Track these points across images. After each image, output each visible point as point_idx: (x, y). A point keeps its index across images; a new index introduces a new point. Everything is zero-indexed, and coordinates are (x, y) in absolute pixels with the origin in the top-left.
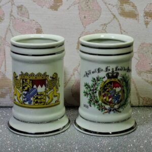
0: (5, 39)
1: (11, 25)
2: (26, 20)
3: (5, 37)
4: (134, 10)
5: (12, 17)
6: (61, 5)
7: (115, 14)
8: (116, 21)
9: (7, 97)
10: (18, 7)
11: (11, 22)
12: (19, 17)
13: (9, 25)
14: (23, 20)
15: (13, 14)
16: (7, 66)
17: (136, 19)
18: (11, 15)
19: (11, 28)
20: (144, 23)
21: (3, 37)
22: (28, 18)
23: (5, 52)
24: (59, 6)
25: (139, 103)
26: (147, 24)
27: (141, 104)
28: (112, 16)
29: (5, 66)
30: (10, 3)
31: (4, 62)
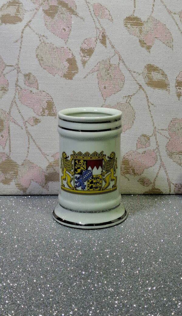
0: (9, 113)
1: (17, 97)
2: (34, 90)
3: (10, 112)
4: (164, 78)
5: (18, 87)
6: (77, 73)
7: (141, 84)
8: (143, 92)
9: (11, 183)
10: (26, 75)
11: (17, 94)
12: (27, 88)
13: (15, 97)
14: (31, 91)
15: (19, 83)
16: (11, 146)
17: (167, 90)
18: (17, 85)
19: (17, 100)
20: (176, 95)
21: (8, 111)
22: (38, 89)
23: (9, 130)
24: (74, 74)
25: (170, 190)
26: (179, 95)
27: (172, 192)
28: (138, 87)
29: (10, 145)
30: (16, 71)
31: (8, 142)
